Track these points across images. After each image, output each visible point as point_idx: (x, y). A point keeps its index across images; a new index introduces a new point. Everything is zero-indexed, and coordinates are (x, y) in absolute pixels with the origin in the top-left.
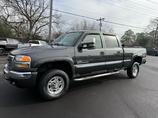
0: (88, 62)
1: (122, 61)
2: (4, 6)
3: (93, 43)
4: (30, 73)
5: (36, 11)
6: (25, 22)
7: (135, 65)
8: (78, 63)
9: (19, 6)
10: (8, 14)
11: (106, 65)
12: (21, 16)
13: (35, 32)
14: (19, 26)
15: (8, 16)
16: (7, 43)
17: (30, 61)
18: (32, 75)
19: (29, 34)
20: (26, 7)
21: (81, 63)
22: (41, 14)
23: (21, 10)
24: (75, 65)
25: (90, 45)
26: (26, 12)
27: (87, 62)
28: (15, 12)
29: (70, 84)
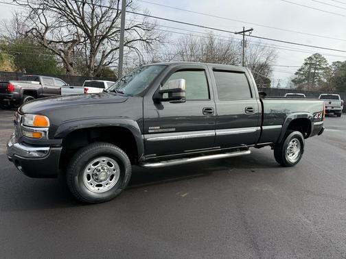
0: (174, 129)
1: (259, 128)
2: (39, 9)
3: (179, 90)
4: (48, 149)
5: (102, 17)
6: (82, 41)
7: (293, 138)
8: (150, 131)
9: (67, 6)
10: (45, 24)
11: (216, 137)
12: (73, 28)
13: (102, 61)
14: (69, 48)
15: (47, 28)
16: (40, 86)
17: (49, 125)
18: (52, 152)
19: (89, 67)
20: (83, 8)
21: (157, 131)
22: (113, 23)
23: (72, 14)
24: (144, 134)
25: (174, 95)
26: (83, 19)
27: (170, 130)
28: (62, 20)
29: (133, 173)
